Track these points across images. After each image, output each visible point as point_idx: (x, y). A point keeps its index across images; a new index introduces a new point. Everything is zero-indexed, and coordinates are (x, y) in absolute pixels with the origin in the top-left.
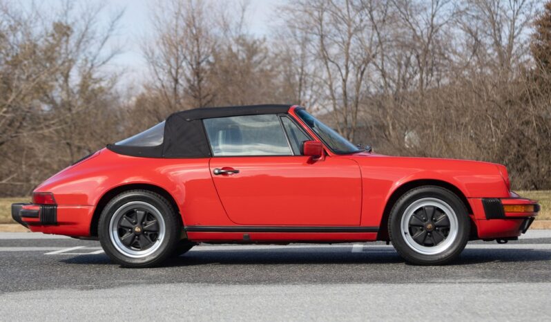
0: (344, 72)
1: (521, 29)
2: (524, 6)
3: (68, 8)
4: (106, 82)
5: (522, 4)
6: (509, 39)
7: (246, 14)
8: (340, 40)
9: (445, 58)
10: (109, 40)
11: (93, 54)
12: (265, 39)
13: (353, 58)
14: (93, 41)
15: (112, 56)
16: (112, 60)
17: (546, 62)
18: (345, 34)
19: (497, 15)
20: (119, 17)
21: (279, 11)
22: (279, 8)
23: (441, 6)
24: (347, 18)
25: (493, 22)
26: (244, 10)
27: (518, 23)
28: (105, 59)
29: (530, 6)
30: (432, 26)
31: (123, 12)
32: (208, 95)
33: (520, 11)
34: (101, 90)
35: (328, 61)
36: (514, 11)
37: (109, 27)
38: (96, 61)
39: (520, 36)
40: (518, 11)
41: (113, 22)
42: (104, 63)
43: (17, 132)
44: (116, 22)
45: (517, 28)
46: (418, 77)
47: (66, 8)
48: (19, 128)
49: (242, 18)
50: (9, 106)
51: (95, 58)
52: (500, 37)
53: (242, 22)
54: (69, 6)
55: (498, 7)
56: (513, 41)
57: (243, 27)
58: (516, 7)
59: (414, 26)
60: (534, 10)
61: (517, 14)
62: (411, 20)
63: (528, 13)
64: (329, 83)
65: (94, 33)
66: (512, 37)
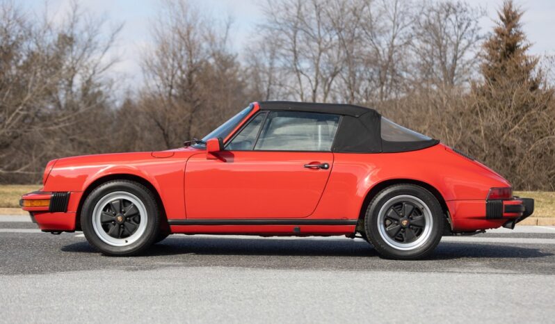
0: (314, 84)
1: (463, 53)
2: (467, 32)
3: (74, 21)
4: (104, 87)
5: (465, 30)
6: (453, 61)
7: (230, 30)
8: (311, 55)
9: (397, 75)
10: (109, 50)
11: (95, 62)
12: (237, 55)
13: (322, 72)
14: (95, 51)
15: (111, 64)
16: (111, 67)
17: (494, 80)
18: (315, 51)
19: (443, 39)
20: (119, 30)
21: (259, 29)
22: (258, 26)
23: (401, 29)
24: (318, 37)
25: (440, 46)
26: (228, 27)
27: (461, 47)
28: (105, 67)
29: (471, 33)
30: (393, 46)
31: (122, 26)
32: (198, 100)
33: (463, 36)
34: (100, 93)
35: (300, 73)
36: (457, 36)
37: (109, 39)
38: (97, 68)
39: (463, 58)
40: (461, 36)
41: (113, 35)
42: (104, 70)
43: (29, 128)
44: (115, 35)
45: (460, 51)
46: (379, 90)
47: (72, 20)
48: (31, 124)
49: (227, 34)
50: (25, 105)
51: (96, 65)
52: (446, 58)
53: (226, 38)
54: (76, 19)
55: (444, 32)
56: (456, 63)
57: (227, 42)
58: (460, 33)
59: (377, 45)
60: (475, 36)
61: (460, 39)
62: (374, 41)
63: (470, 38)
64: (300, 93)
65: (96, 43)
66: (455, 58)
